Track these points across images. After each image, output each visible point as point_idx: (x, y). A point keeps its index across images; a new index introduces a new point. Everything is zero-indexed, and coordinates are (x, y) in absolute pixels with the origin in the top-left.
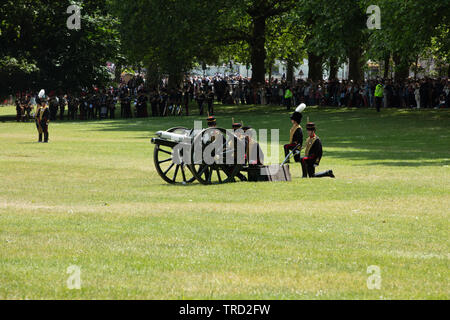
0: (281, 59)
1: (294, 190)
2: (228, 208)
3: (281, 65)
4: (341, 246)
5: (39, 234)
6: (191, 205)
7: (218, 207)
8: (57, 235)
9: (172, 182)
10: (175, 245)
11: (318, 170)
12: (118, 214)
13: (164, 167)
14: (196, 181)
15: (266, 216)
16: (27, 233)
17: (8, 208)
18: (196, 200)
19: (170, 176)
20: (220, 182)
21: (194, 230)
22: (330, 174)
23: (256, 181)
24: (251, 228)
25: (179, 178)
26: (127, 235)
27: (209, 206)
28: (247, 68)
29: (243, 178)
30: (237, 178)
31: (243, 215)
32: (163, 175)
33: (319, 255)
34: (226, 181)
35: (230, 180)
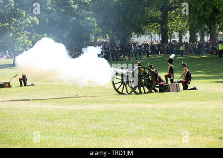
0: (176, 31)
1: (181, 96)
2: (149, 106)
3: (176, 34)
4: (203, 124)
5: (55, 120)
6: (130, 105)
7: (143, 105)
8: (64, 121)
9: (121, 93)
10: (121, 125)
11: (190, 86)
12: (94, 110)
13: (117, 86)
14: (133, 93)
15: (167, 110)
16: (49, 120)
17: (41, 108)
18: (133, 102)
19: (120, 90)
20: (145, 93)
21: (131, 117)
22: (195, 89)
23: (163, 92)
24: (159, 115)
25: (125, 91)
26: (98, 120)
27: (139, 105)
28: (159, 36)
29: (156, 91)
30: (153, 91)
31: (155, 109)
32: (117, 90)
33: (192, 129)
34: (148, 93)
35: (150, 92)
